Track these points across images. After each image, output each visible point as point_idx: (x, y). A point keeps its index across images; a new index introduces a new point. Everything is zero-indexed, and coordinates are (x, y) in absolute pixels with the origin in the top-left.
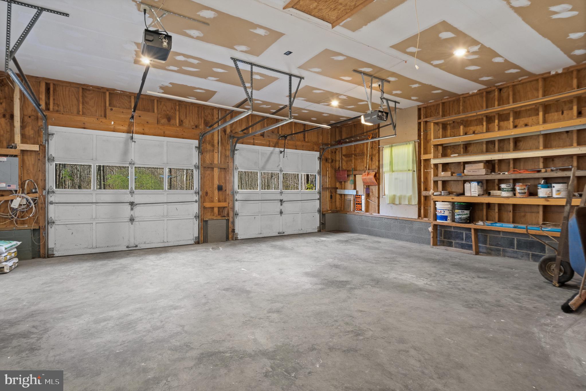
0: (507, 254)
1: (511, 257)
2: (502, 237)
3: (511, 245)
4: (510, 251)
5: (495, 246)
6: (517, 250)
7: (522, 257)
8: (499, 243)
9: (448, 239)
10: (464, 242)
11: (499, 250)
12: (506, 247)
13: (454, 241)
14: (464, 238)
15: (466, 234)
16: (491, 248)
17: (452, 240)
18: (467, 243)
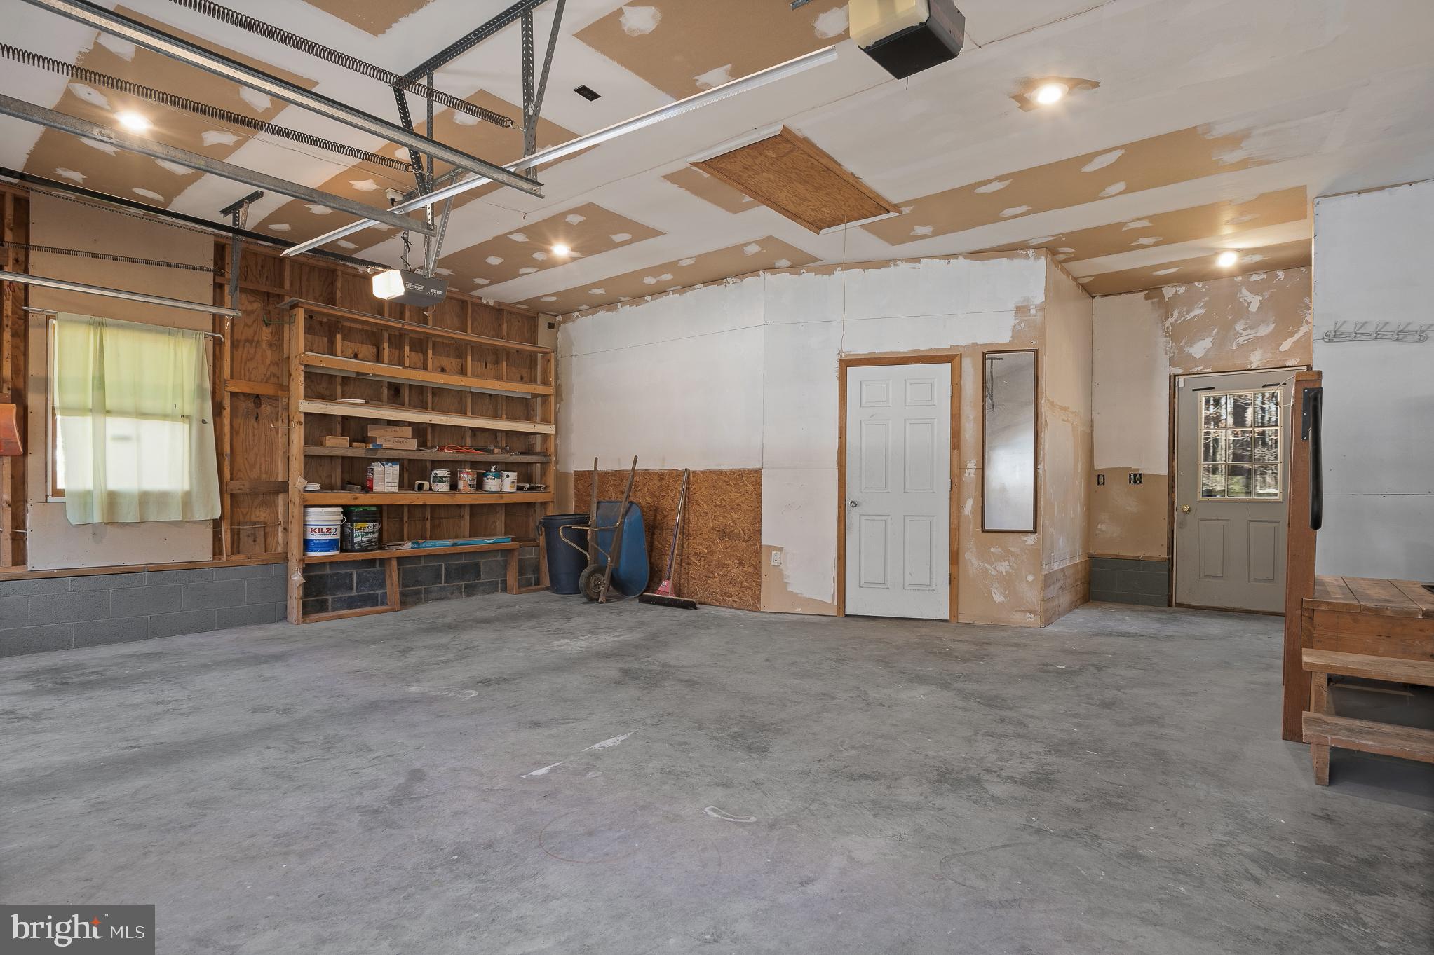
0: (430, 596)
1: (436, 600)
2: (423, 567)
3: (438, 577)
4: (436, 589)
5: (412, 586)
6: (446, 585)
7: (452, 593)
8: (419, 579)
9: (317, 596)
10: (354, 593)
11: (418, 593)
12: (429, 584)
13: (330, 598)
14: (355, 585)
15: (358, 575)
16: (405, 591)
17: (327, 595)
18: (360, 594)
